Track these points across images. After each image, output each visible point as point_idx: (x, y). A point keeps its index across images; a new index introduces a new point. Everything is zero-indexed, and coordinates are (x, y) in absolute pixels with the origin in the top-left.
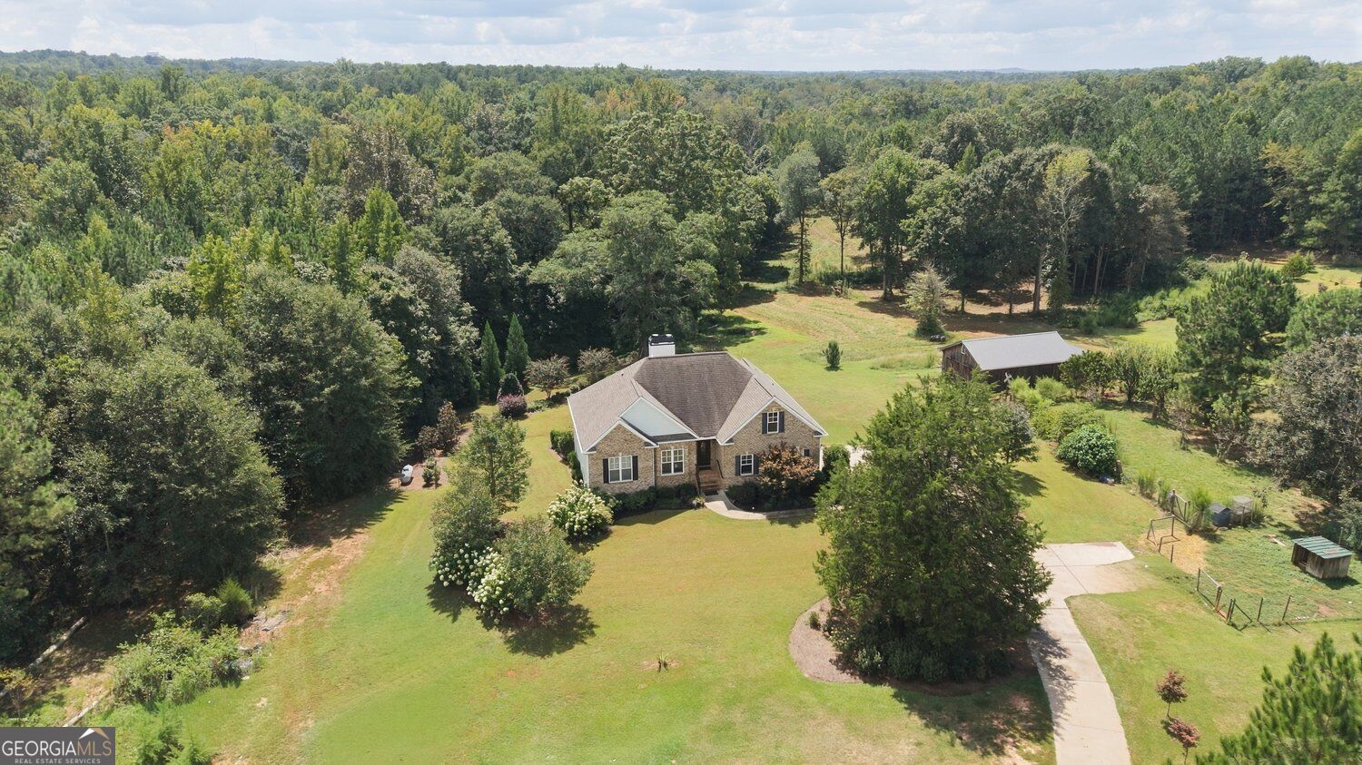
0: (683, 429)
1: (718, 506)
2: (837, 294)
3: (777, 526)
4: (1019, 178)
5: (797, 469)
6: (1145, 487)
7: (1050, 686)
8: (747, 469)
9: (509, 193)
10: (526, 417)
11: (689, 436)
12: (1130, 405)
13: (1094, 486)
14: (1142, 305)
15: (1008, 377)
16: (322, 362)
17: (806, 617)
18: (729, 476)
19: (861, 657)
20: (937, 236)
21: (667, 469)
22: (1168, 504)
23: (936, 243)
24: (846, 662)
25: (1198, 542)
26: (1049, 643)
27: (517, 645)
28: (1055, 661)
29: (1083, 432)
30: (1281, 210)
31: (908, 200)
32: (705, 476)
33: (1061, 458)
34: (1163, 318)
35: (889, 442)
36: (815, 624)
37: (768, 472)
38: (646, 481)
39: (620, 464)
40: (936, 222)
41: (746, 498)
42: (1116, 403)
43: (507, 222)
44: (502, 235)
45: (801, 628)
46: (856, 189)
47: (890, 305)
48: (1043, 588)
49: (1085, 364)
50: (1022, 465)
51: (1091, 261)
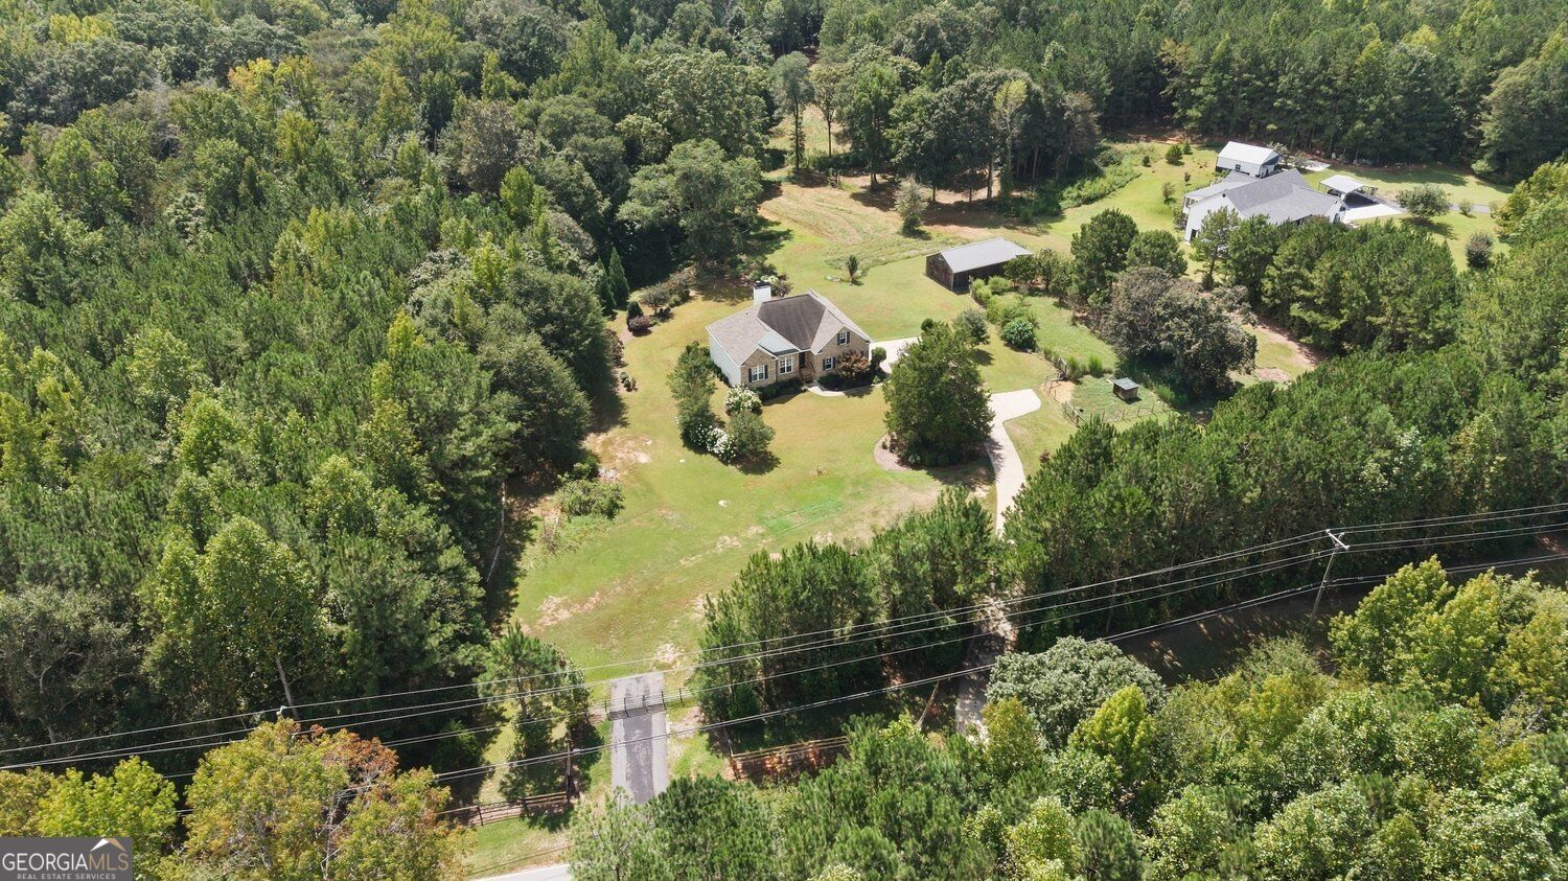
0: (790, 346)
1: (816, 390)
2: (833, 185)
3: (851, 398)
4: (975, 99)
5: (860, 365)
6: (1047, 355)
7: (995, 463)
8: (829, 366)
9: (582, 139)
10: (650, 332)
11: (795, 350)
12: (1046, 292)
13: (1022, 355)
14: (1065, 195)
15: (971, 278)
16: (578, 325)
17: (880, 444)
18: (819, 371)
19: (911, 459)
20: (915, 148)
21: (783, 370)
22: (1058, 364)
23: (914, 154)
24: (903, 462)
25: (1070, 385)
26: (994, 444)
27: (746, 470)
28: (997, 452)
29: (1013, 323)
30: (1172, 98)
31: (891, 112)
32: (804, 372)
33: (1003, 338)
34: (1079, 205)
35: (921, 359)
36: (884, 447)
37: (844, 368)
38: (772, 379)
39: (758, 370)
40: (913, 136)
41: (830, 383)
42: (1038, 290)
43: (589, 168)
44: (588, 180)
45: (878, 450)
46: (846, 96)
47: (878, 197)
48: (991, 419)
49: (1020, 266)
50: (981, 347)
51: (1030, 160)
